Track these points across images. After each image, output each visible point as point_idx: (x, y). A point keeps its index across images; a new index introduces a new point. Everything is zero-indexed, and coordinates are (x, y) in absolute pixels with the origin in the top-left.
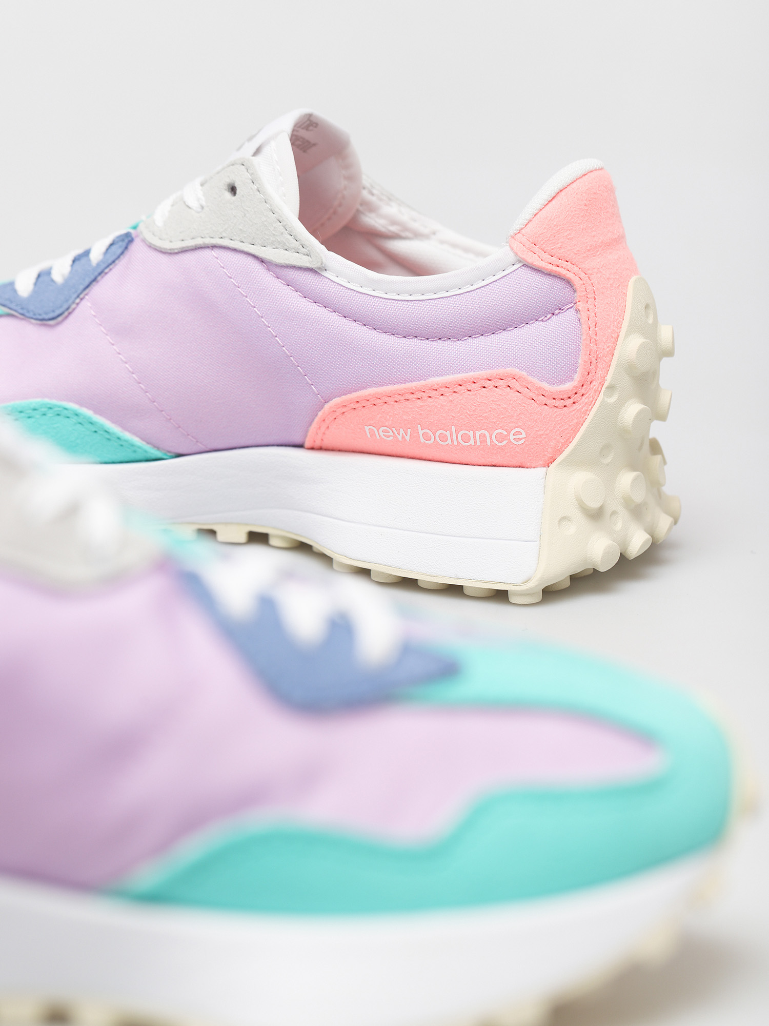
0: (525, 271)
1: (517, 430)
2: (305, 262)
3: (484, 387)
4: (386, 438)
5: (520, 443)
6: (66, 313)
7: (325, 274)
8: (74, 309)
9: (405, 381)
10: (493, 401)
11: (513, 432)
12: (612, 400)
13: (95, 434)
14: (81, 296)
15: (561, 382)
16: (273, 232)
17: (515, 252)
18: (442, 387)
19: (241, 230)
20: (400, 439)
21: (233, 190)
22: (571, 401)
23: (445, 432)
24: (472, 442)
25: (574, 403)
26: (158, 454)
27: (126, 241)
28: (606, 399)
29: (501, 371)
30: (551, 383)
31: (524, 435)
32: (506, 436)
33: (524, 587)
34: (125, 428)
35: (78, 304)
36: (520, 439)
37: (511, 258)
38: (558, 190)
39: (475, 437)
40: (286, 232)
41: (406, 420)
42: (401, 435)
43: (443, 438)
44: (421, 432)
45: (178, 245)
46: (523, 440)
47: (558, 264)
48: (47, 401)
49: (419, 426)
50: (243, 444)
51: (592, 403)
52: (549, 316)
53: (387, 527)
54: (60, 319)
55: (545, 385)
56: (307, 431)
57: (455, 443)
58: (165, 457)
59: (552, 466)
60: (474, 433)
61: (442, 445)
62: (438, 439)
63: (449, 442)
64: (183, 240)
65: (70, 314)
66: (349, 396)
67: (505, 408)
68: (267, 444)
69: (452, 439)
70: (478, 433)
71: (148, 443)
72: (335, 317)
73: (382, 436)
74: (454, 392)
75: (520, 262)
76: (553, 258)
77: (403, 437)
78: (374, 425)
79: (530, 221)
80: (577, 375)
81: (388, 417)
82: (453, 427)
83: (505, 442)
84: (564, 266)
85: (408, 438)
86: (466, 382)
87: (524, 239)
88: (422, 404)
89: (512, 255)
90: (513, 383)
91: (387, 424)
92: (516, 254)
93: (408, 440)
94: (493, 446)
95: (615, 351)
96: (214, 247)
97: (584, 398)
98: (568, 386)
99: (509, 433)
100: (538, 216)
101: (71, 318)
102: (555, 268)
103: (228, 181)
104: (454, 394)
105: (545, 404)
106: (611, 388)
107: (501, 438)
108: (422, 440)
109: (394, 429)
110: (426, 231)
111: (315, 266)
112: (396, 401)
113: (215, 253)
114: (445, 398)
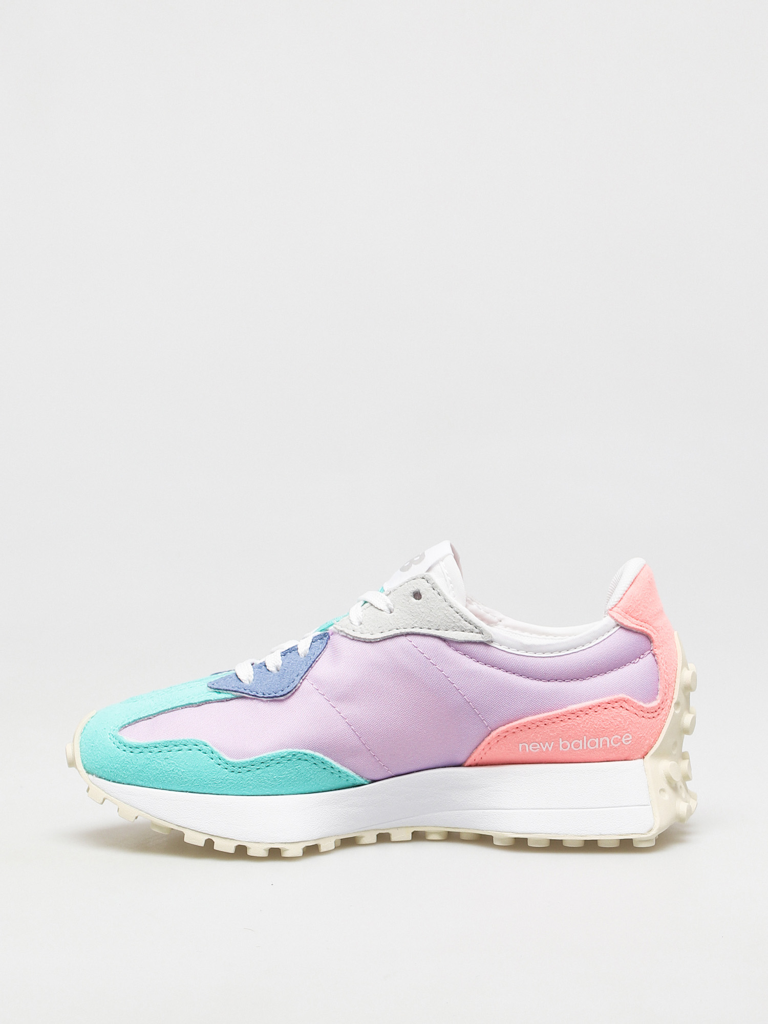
0: (622, 631)
1: (626, 734)
2: (478, 637)
3: (606, 709)
4: (534, 751)
5: (628, 743)
6: (294, 690)
7: (492, 644)
8: (299, 687)
9: (551, 710)
10: (612, 717)
11: (624, 737)
12: (677, 712)
13: (324, 770)
14: (303, 678)
15: (650, 702)
16: (454, 620)
17: (615, 620)
18: (578, 711)
19: (429, 621)
20: (544, 750)
21: (417, 595)
22: (657, 713)
23: (579, 741)
24: (597, 746)
25: (658, 715)
26: (362, 781)
27: (324, 637)
28: (676, 711)
29: (616, 697)
30: (645, 703)
31: (631, 738)
32: (620, 739)
33: (649, 835)
34: (343, 765)
35: (301, 683)
36: (628, 741)
37: (613, 623)
38: (634, 578)
39: (599, 742)
40: (463, 619)
41: (552, 736)
42: (546, 747)
43: (577, 745)
44: (561, 743)
45: (380, 636)
46: (630, 741)
47: (641, 625)
48: (290, 750)
49: (561, 739)
50: (419, 769)
51: (667, 715)
52: (638, 659)
53: (543, 809)
54: (289, 694)
55: (641, 704)
56: (472, 753)
57: (585, 748)
58: (366, 783)
59: (647, 757)
60: (599, 739)
61: (575, 751)
62: (573, 747)
63: (581, 747)
64: (382, 632)
65: (296, 690)
66: (511, 725)
67: (620, 722)
68: (435, 766)
69: (583, 746)
70: (601, 740)
71: (357, 774)
72: (500, 672)
73: (531, 749)
74: (586, 714)
75: (618, 625)
76: (638, 621)
77: (547, 748)
78: (527, 742)
79: (622, 598)
80: (658, 696)
81: (539, 735)
82: (585, 737)
83: (619, 744)
84: (645, 626)
85: (550, 749)
86: (594, 706)
87: (619, 610)
88: (564, 724)
89: (613, 621)
90: (625, 705)
91: (537, 740)
92: (616, 620)
93: (550, 750)
94: (611, 747)
95: (677, 679)
96: (407, 634)
97: (663, 711)
98: (654, 704)
99: (622, 737)
100: (625, 595)
101: (297, 693)
102: (640, 628)
103: (414, 590)
104: (586, 715)
105: (643, 717)
106: (677, 704)
107: (616, 741)
108: (561, 748)
109: (541, 744)
110: (495, 619)
111: (485, 640)
112: (545, 724)
113: (409, 638)
114: (580, 718)
